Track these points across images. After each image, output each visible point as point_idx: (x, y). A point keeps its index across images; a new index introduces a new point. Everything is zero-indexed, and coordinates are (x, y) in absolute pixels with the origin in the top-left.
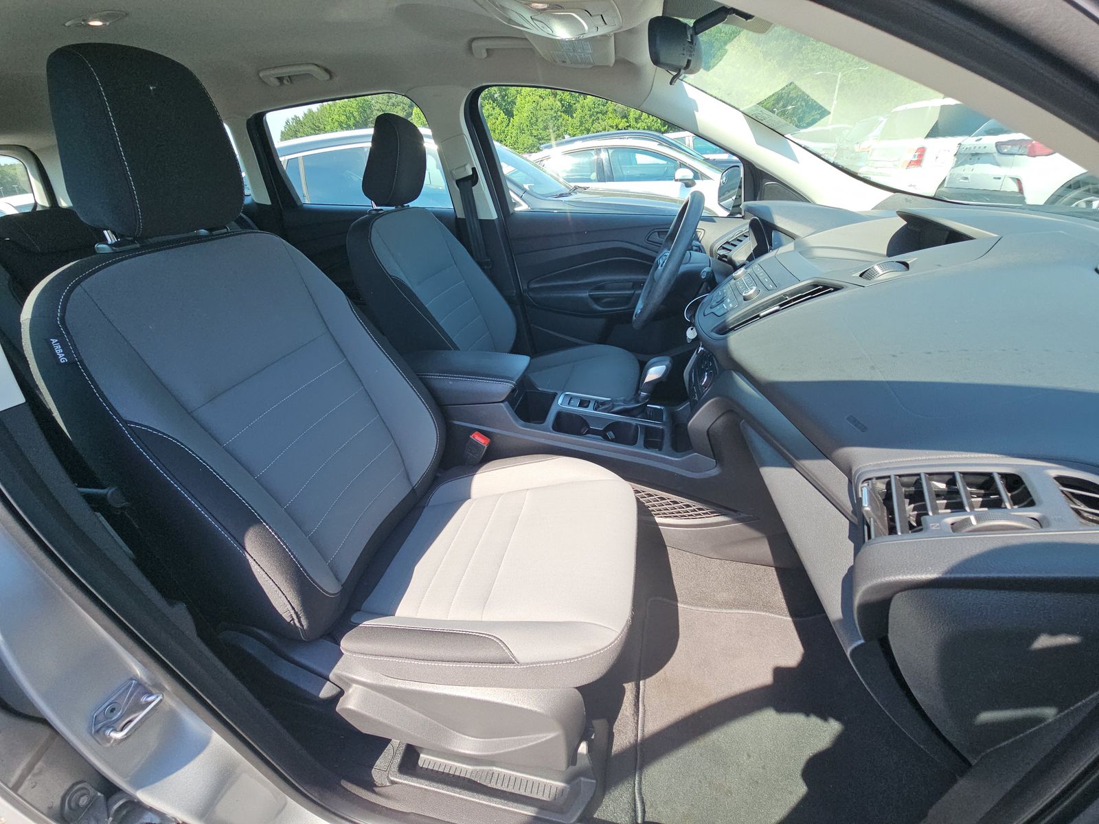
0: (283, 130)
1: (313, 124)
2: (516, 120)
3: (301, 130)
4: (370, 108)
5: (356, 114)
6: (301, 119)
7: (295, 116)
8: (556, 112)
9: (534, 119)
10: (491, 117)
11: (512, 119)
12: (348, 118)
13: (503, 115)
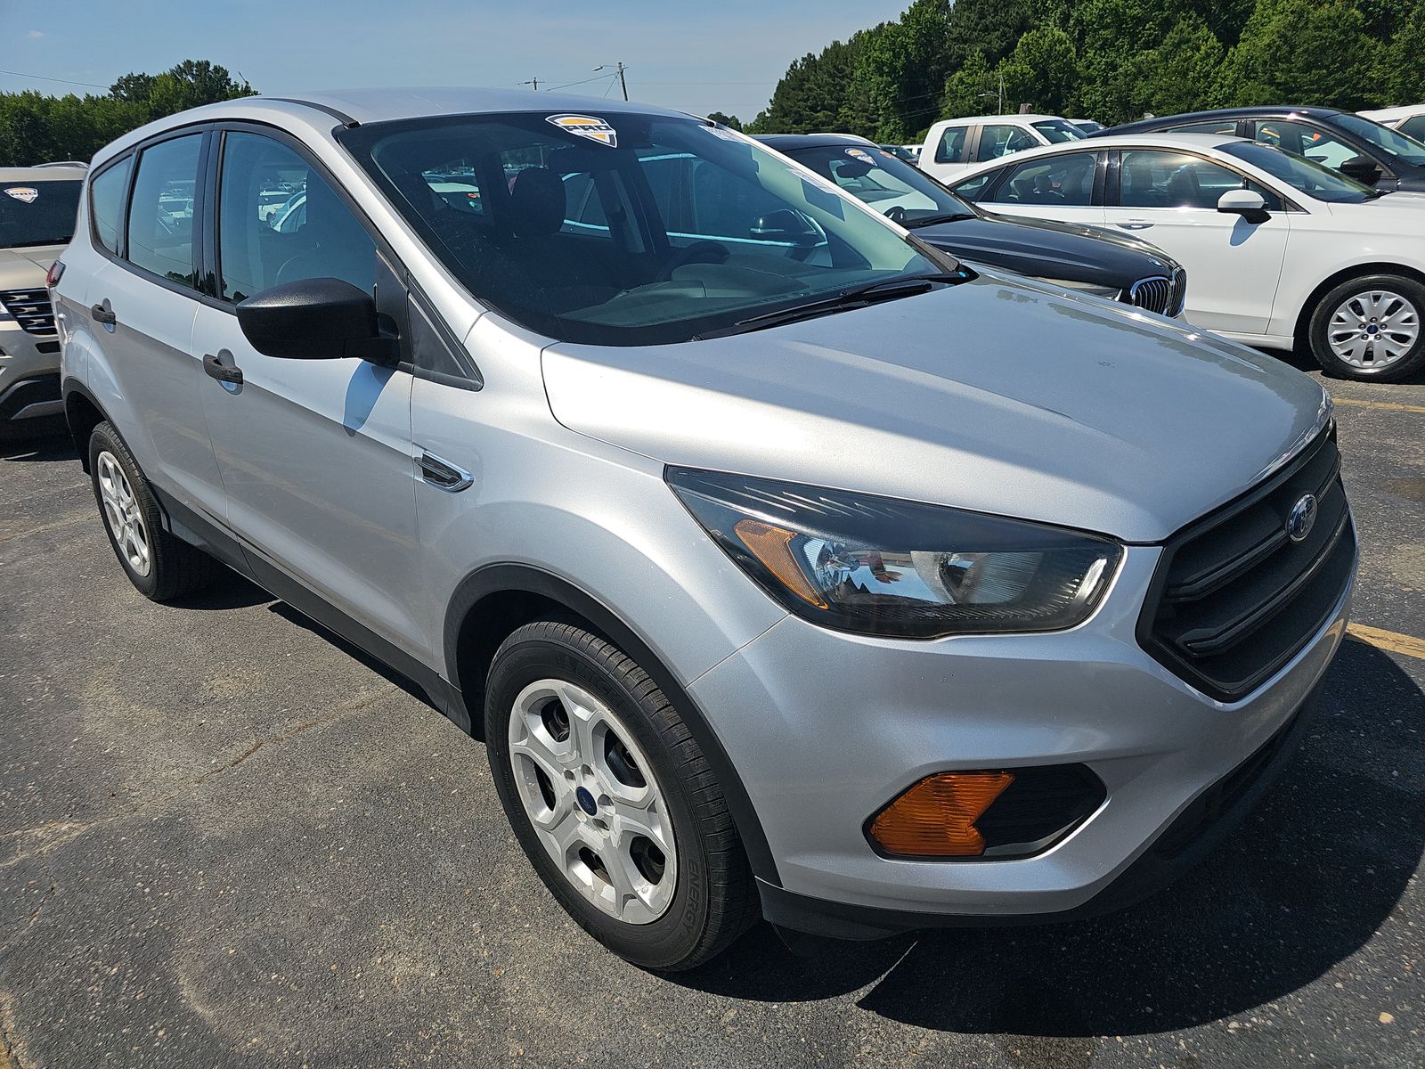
0: (784, 79)
1: (835, 67)
2: (1242, 51)
3: (812, 77)
4: (941, 36)
5: (911, 48)
6: (817, 58)
7: (809, 55)
8: (1344, 32)
9: (1286, 48)
10: (1184, 47)
11: (1232, 49)
12: (896, 56)
13: (1213, 41)
